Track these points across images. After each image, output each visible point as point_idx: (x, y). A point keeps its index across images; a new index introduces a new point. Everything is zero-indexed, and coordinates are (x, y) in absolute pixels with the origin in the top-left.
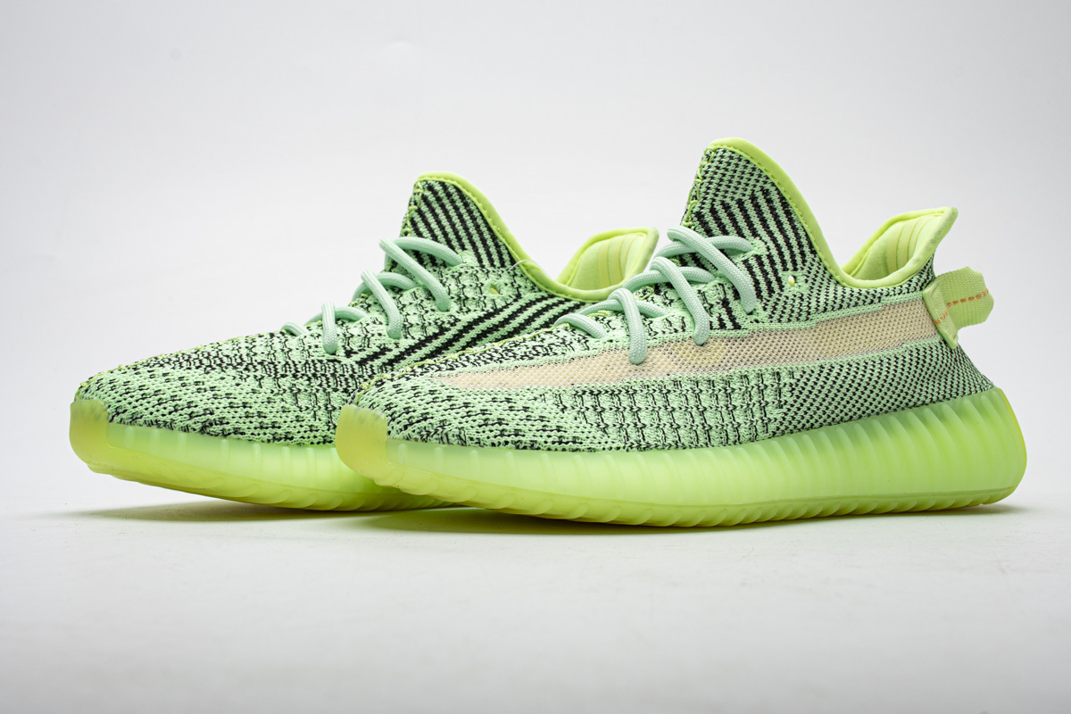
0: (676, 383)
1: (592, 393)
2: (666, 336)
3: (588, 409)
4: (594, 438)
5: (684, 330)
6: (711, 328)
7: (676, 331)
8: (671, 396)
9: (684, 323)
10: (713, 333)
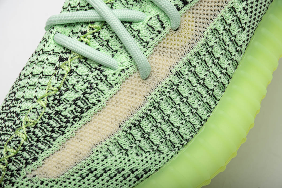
0: (179, 74)
1: (135, 125)
2: (155, 40)
3: (140, 141)
4: (155, 160)
5: (164, 28)
6: (179, 9)
7: (159, 32)
8: (181, 88)
9: (160, 21)
10: (182, 11)
